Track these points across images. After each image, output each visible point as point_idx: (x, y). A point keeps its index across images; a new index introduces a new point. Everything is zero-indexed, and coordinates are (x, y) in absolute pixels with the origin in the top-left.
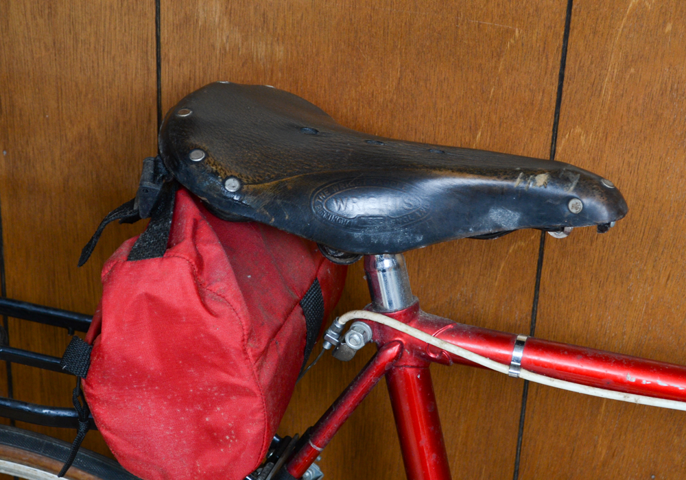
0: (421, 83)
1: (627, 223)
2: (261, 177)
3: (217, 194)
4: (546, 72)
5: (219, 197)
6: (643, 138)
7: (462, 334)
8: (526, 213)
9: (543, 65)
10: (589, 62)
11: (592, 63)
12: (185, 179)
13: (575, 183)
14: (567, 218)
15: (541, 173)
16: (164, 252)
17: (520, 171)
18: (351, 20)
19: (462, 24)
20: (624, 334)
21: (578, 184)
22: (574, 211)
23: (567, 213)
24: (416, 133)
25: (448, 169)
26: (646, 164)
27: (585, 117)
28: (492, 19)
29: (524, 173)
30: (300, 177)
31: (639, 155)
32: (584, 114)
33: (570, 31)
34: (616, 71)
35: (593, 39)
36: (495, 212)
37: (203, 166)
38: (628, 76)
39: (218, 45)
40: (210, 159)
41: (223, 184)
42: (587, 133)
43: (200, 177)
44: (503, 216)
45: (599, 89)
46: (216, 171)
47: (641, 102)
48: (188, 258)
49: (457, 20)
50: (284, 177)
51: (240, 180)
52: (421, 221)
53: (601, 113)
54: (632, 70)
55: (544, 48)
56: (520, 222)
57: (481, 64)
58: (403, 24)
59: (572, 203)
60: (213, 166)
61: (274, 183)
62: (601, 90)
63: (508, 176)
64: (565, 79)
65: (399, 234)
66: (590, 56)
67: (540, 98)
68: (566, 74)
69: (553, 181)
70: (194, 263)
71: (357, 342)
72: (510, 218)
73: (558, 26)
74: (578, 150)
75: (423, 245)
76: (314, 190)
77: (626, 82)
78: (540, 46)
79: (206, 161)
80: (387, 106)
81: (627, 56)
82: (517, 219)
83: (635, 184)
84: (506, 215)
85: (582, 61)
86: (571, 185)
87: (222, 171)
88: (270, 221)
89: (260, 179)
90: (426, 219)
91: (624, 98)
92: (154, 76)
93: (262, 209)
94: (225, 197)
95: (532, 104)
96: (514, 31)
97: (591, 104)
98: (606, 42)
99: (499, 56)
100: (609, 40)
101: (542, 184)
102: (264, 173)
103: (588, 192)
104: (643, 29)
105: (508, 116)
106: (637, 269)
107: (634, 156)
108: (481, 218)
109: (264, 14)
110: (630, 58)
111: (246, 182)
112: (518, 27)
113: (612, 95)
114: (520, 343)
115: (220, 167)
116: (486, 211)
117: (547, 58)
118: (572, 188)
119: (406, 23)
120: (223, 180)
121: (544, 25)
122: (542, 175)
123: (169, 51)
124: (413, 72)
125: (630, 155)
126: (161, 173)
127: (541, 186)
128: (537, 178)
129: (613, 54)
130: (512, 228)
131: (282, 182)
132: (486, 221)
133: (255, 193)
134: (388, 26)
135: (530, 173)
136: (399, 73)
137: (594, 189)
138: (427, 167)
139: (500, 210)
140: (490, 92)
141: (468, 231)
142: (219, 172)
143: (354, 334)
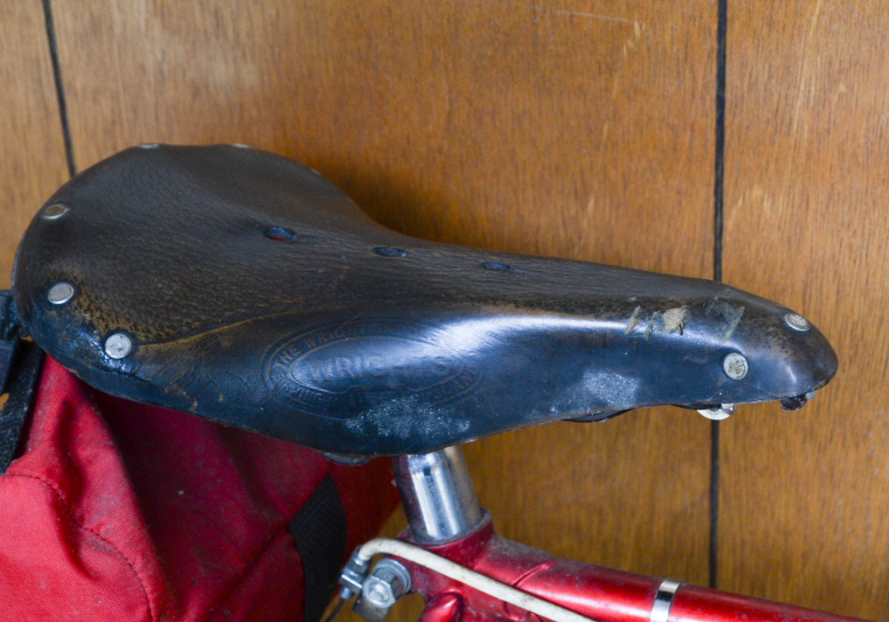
0: (487, 120)
1: (857, 346)
2: (173, 328)
3: (93, 364)
4: (693, 96)
5: (95, 368)
6: (870, 203)
7: (563, 581)
8: (649, 379)
9: (688, 83)
10: (766, 75)
11: (770, 77)
12: (41, 335)
13: (734, 325)
14: (722, 387)
15: (674, 307)
16: (8, 466)
17: (636, 304)
18: (358, 16)
19: (542, 18)
20: (868, 528)
21: (739, 325)
22: (733, 375)
23: (723, 380)
24: (486, 203)
25: (510, 302)
26: (880, 248)
27: (767, 170)
28: (593, 6)
29: (643, 307)
30: (247, 324)
31: (866, 233)
32: (764, 164)
33: (728, 23)
34: (813, 90)
35: (769, 35)
36: (594, 379)
37: (70, 313)
38: (836, 98)
39: (150, 66)
40: (82, 300)
41: (103, 343)
42: (773, 196)
43: (64, 333)
44: (609, 385)
45: (787, 121)
46: (91, 322)
47: (862, 141)
48: (44, 478)
49: (534, 11)
50: (217, 325)
51: (132, 337)
52: (463, 396)
53: (793, 162)
54: (842, 88)
55: (686, 53)
56: (640, 396)
57: (581, 86)
58: (445, 22)
59: (729, 361)
60: (85, 312)
61: (196, 337)
62: (790, 124)
63: (614, 315)
64: (727, 105)
65: (427, 418)
66: (767, 66)
67: (687, 139)
68: (728, 96)
69: (695, 321)
70: (56, 486)
71: (382, 596)
72: (621, 388)
73: (706, 15)
74: (761, 226)
75: (470, 437)
76: (270, 346)
77: (833, 108)
78: (678, 50)
79: (75, 303)
80: (434, 158)
81: (830, 64)
82: (633, 390)
83: (864, 280)
84: (613, 383)
85: (754, 74)
86: (727, 329)
87: (101, 321)
88: (191, 406)
89: (171, 332)
90: (472, 392)
91: (831, 136)
92: (57, 119)
93: (175, 387)
94: (107, 369)
95: (675, 149)
96: (632, 27)
97: (776, 147)
98: (792, 39)
99: (611, 70)
100: (796, 37)
101: (674, 327)
102: (182, 321)
103: (759, 340)
104: (855, 15)
105: (637, 171)
106: (880, 423)
107: (859, 234)
108: (569, 390)
109: (216, 12)
110: (836, 66)
111: (143, 339)
112: (638, 21)
113: (811, 131)
114: (665, 596)
115: (98, 314)
116: (577, 377)
117: (692, 71)
118: (729, 333)
119: (449, 20)
120: (101, 336)
121: (682, 14)
122: (676, 311)
123: (76, 79)
124: (469, 101)
125: (851, 233)
126: (12, 321)
127: (673, 331)
128: (665, 316)
129: (806, 60)
130: (627, 406)
131: (211, 336)
132: (580, 395)
133: (160, 358)
134: (420, 26)
135: (653, 307)
136: (447, 105)
137: (768, 334)
138: (472, 299)
139: (602, 375)
140: (602, 131)
141: (548, 411)
142: (95, 323)
143: (376, 583)
